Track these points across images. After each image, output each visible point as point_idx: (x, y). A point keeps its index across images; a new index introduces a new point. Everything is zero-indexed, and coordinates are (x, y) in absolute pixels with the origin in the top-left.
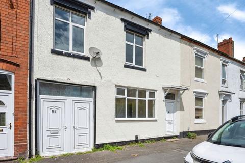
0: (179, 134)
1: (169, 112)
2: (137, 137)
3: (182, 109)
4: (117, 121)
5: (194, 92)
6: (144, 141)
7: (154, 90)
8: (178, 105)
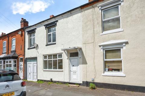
0: (82, 83)
1: (73, 66)
2: (51, 79)
3: (85, 62)
4: (44, 71)
5: (100, 46)
6: (55, 82)
7: (61, 53)
8: (81, 60)
